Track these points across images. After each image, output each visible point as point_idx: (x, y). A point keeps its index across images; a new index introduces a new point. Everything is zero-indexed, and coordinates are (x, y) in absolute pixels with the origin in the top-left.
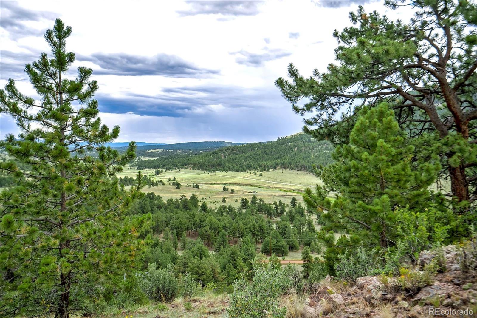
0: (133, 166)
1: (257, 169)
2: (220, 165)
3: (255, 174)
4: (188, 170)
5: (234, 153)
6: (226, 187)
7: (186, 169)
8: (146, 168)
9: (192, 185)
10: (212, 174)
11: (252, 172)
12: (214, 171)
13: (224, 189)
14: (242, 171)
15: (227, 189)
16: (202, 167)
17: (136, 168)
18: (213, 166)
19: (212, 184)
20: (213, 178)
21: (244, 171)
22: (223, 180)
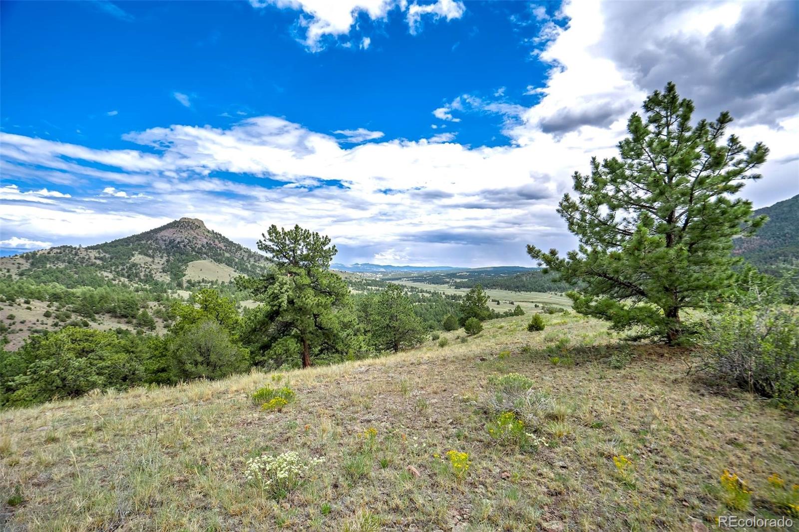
0: (451, 286)
1: (556, 291)
2: (524, 286)
3: (556, 294)
4: (497, 290)
5: (534, 277)
6: (537, 304)
7: (495, 289)
8: (462, 287)
9: (508, 302)
10: (518, 293)
11: (553, 293)
12: (520, 292)
13: (536, 306)
14: (543, 292)
15: (538, 306)
16: (508, 288)
17: (454, 287)
18: (517, 287)
19: (520, 301)
20: (519, 297)
21: (546, 292)
22: (529, 299)
